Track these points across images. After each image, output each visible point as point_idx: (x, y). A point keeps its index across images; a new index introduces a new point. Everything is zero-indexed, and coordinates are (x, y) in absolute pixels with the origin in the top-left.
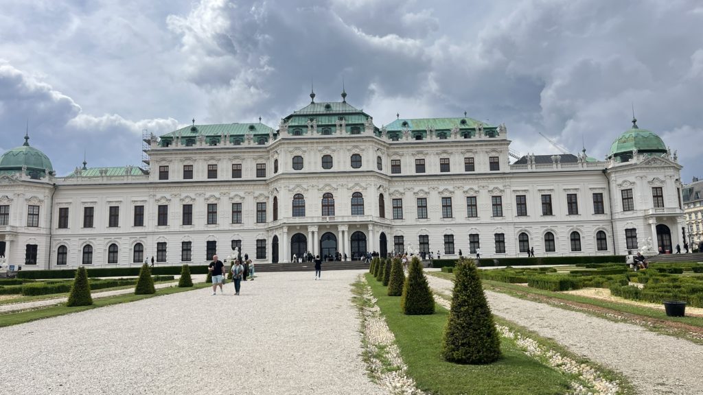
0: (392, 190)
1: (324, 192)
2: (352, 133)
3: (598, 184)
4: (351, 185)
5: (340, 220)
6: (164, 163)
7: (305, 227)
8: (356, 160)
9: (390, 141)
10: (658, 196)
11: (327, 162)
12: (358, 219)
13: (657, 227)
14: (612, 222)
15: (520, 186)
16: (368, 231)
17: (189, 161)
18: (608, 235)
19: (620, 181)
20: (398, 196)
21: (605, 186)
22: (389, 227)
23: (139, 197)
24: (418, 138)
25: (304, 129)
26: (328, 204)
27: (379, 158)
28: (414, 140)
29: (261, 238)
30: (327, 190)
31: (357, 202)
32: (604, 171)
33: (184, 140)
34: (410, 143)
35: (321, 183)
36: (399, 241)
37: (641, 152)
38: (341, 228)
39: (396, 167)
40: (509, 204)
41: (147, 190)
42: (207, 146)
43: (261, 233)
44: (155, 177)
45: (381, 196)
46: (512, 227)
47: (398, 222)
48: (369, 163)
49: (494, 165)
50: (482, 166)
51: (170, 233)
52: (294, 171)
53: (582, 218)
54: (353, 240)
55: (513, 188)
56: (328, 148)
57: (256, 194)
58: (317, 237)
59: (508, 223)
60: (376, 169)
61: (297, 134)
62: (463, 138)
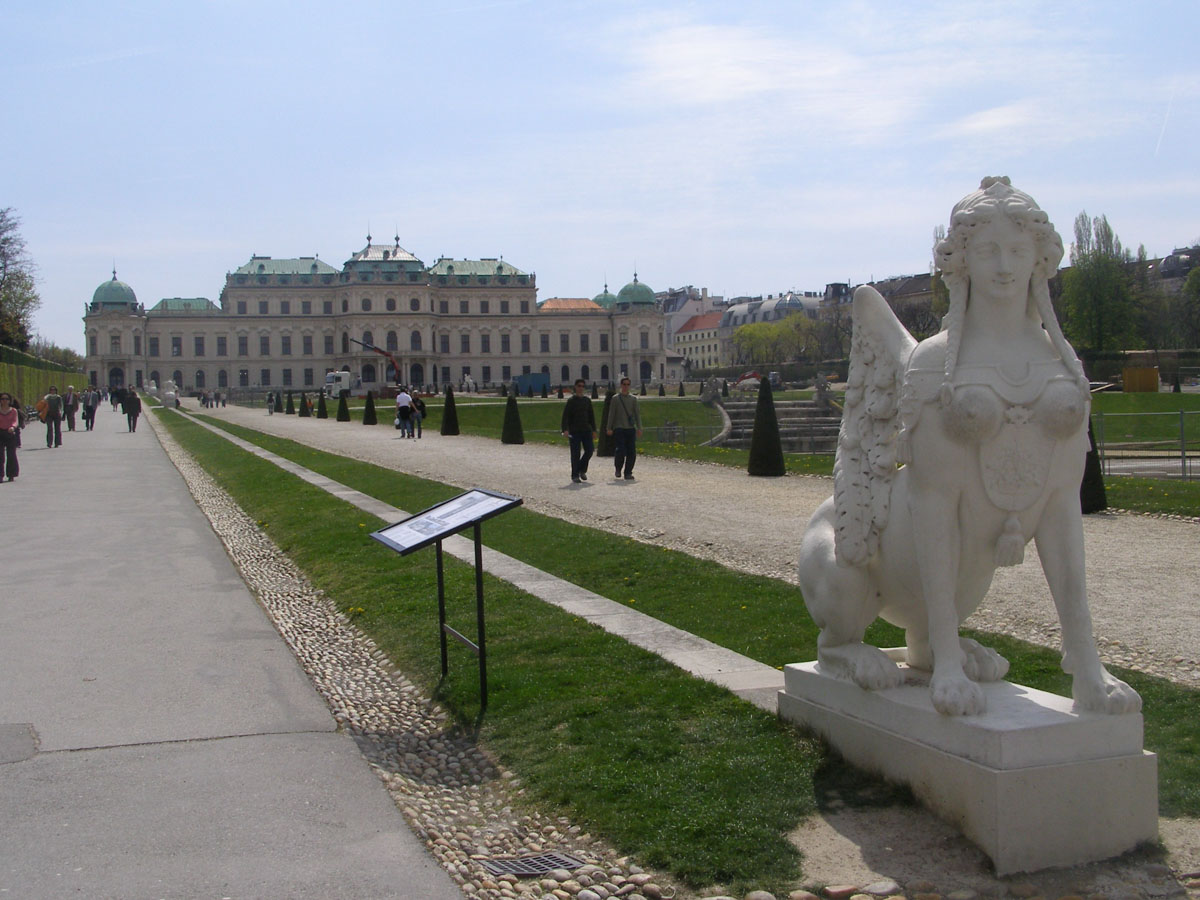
0: (440, 328)
1: (389, 330)
2: (412, 280)
3: (603, 327)
4: (410, 325)
5: (403, 354)
6: (241, 299)
7: (375, 359)
8: (415, 304)
9: (439, 285)
10: (644, 339)
11: (391, 304)
12: (417, 354)
13: (641, 363)
14: (613, 357)
15: (544, 327)
16: (425, 363)
18: (609, 368)
19: (619, 326)
20: (446, 333)
21: (610, 327)
22: (439, 359)
23: (221, 328)
24: (463, 282)
25: (371, 276)
26: (392, 339)
27: (432, 302)
28: (459, 285)
29: (330, 367)
30: (391, 328)
31: (416, 339)
32: (610, 317)
33: (256, 278)
34: (456, 288)
35: (386, 322)
36: (446, 372)
37: (635, 303)
38: (404, 362)
39: (444, 306)
40: (535, 342)
41: (228, 323)
42: (281, 285)
43: (330, 363)
44: (234, 311)
45: (434, 333)
46: (536, 360)
47: (445, 355)
48: (425, 306)
49: (525, 306)
50: (515, 308)
51: (251, 361)
52: (363, 312)
53: (591, 354)
54: (412, 370)
55: (539, 328)
56: (392, 292)
57: (324, 329)
58: (385, 368)
59: (533, 357)
60: (431, 312)
61: (365, 279)
62: (500, 284)
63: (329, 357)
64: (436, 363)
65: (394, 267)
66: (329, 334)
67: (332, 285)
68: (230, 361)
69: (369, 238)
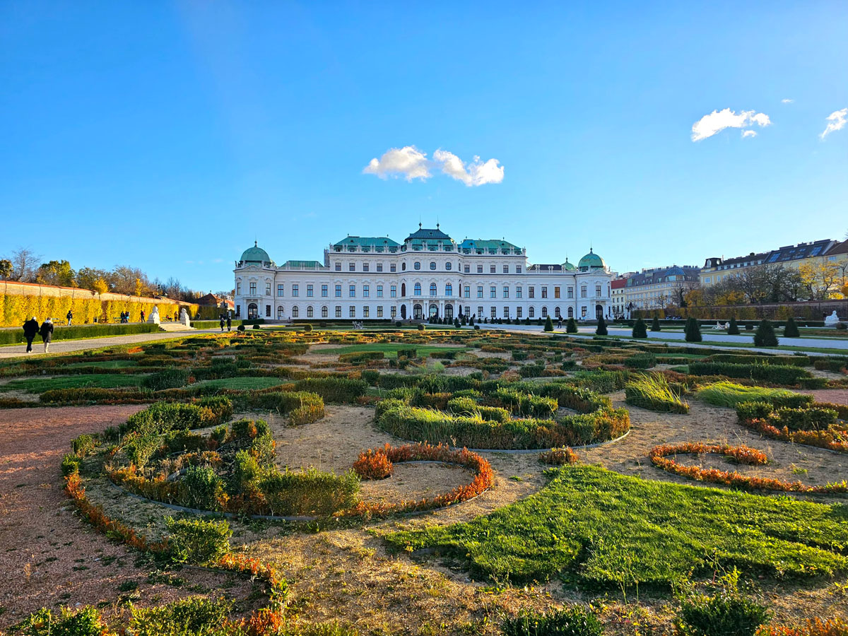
0: (464, 282)
2: (446, 250)
3: (571, 281)
4: (445, 279)
5: (440, 298)
6: (338, 261)
7: (422, 301)
8: (449, 266)
9: (464, 255)
10: (599, 290)
11: (433, 265)
12: (449, 297)
13: (597, 306)
14: (576, 302)
15: (532, 281)
16: (454, 303)
17: (352, 261)
18: (574, 309)
19: (581, 282)
20: (468, 285)
21: (574, 283)
22: (463, 301)
23: (325, 279)
24: (479, 253)
25: (420, 247)
26: (433, 288)
27: (459, 264)
28: (477, 255)
29: (393, 305)
30: (433, 281)
31: (449, 289)
32: (574, 276)
33: (349, 248)
34: (475, 256)
35: (430, 277)
36: (468, 310)
37: (592, 267)
38: (441, 302)
39: (467, 269)
40: (526, 292)
41: (329, 276)
42: (363, 252)
43: (394, 303)
44: (333, 269)
45: (460, 285)
46: (526, 303)
47: (467, 299)
48: (455, 268)
49: (519, 269)
50: (512, 270)
51: (343, 301)
52: (415, 270)
53: (562, 300)
54: (446, 309)
55: (527, 283)
56: (434, 258)
57: (391, 281)
58: (427, 306)
59: (524, 301)
60: (458, 271)
61: (417, 249)
62: (503, 255)
63: (394, 299)
64: (462, 304)
65: (435, 242)
66: (393, 284)
67: (396, 253)
68: (330, 301)
69: (420, 225)
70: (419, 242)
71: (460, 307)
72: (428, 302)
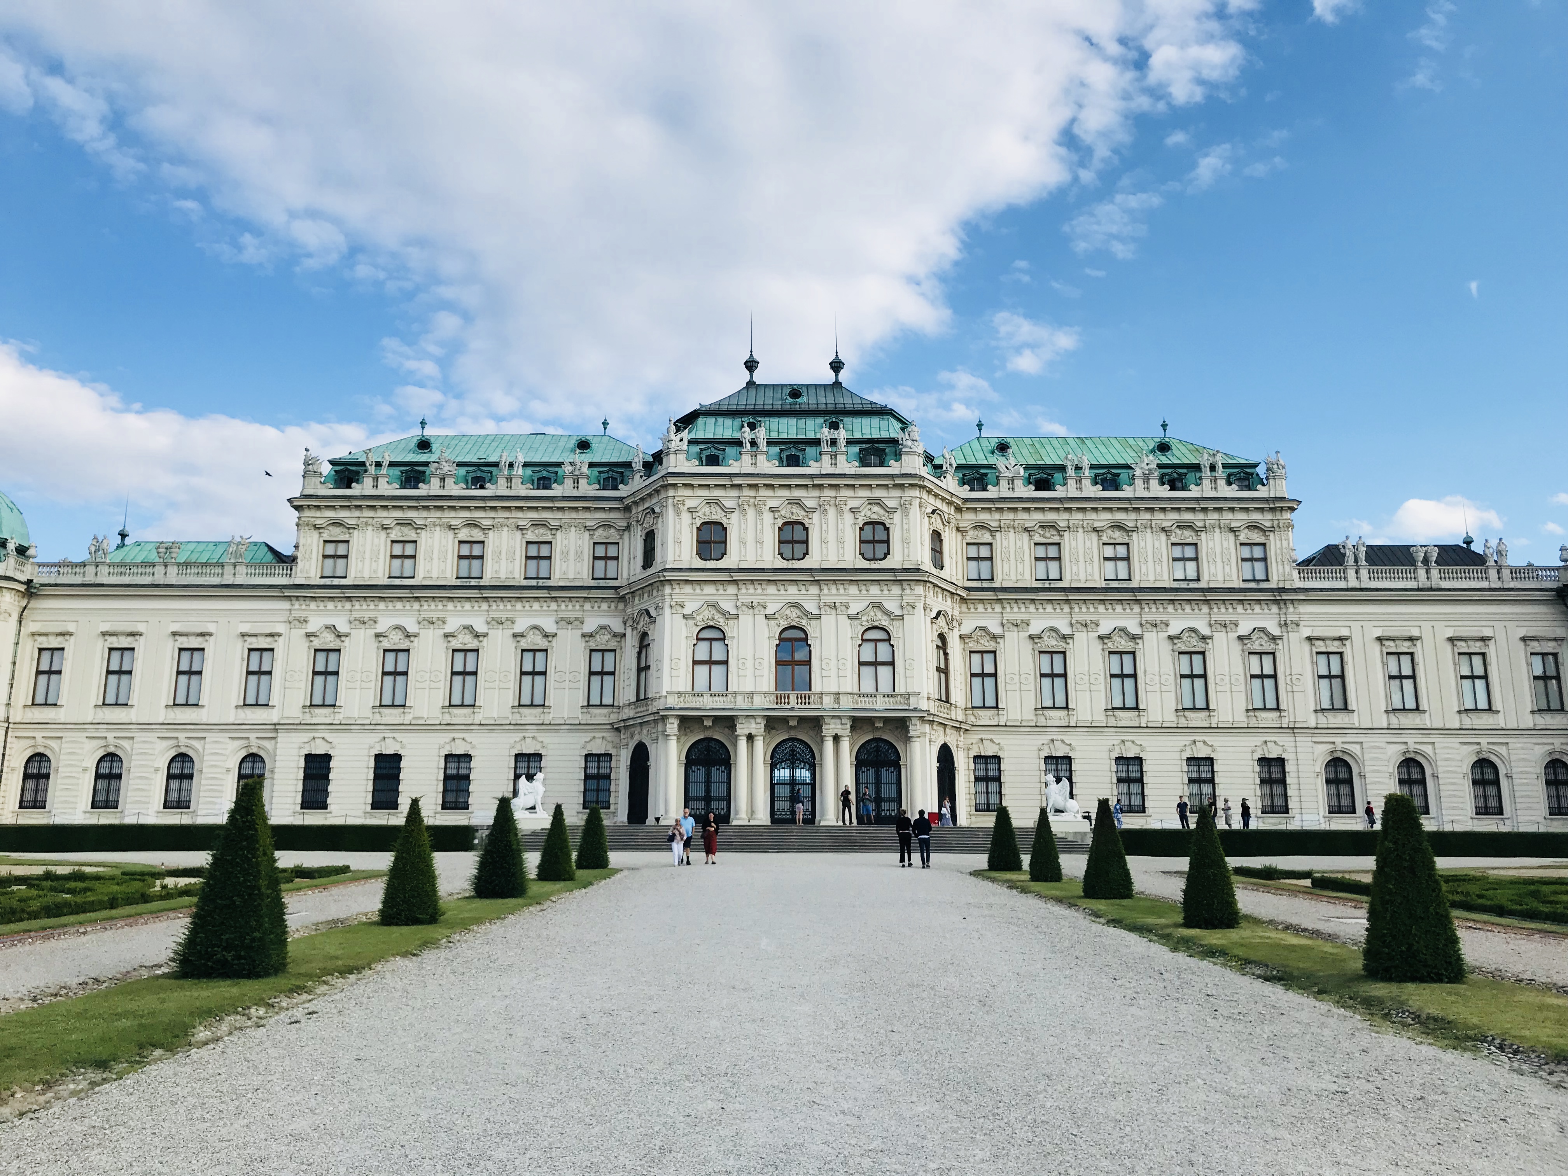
0: (967, 626)
1: (784, 624)
2: (864, 463)
3: (1545, 628)
4: (857, 607)
5: (828, 702)
6: (335, 534)
7: (728, 721)
8: (875, 539)
9: (964, 492)
11: (793, 540)
12: (880, 703)
15: (1325, 624)
16: (907, 739)
17: (406, 530)
20: (986, 644)
22: (962, 728)
23: (261, 622)
24: (1043, 484)
25: (730, 451)
26: (793, 657)
27: (937, 536)
28: (1030, 492)
29: (598, 748)
30: (792, 618)
31: (877, 656)
32: (1562, 593)
33: (396, 471)
34: (1020, 499)
36: (989, 771)
38: (830, 728)
39: (981, 565)
40: (1298, 676)
41: (285, 605)
42: (460, 490)
43: (600, 735)
44: (309, 570)
45: (942, 641)
46: (1304, 742)
47: (986, 717)
48: (908, 547)
49: (1255, 564)
50: (1221, 564)
51: (344, 727)
52: (699, 563)
53: (1499, 721)
54: (861, 763)
55: (1307, 632)
56: (799, 503)
57: (590, 625)
58: (761, 750)
59: (1292, 730)
60: (927, 565)
61: (713, 460)
62: (1164, 492)
63: (600, 716)
64: (952, 739)
65: (813, 428)
66: (602, 640)
67: (623, 491)
68: (276, 727)
69: (751, 365)
70: (725, 428)
71: (945, 757)
72: (757, 727)
